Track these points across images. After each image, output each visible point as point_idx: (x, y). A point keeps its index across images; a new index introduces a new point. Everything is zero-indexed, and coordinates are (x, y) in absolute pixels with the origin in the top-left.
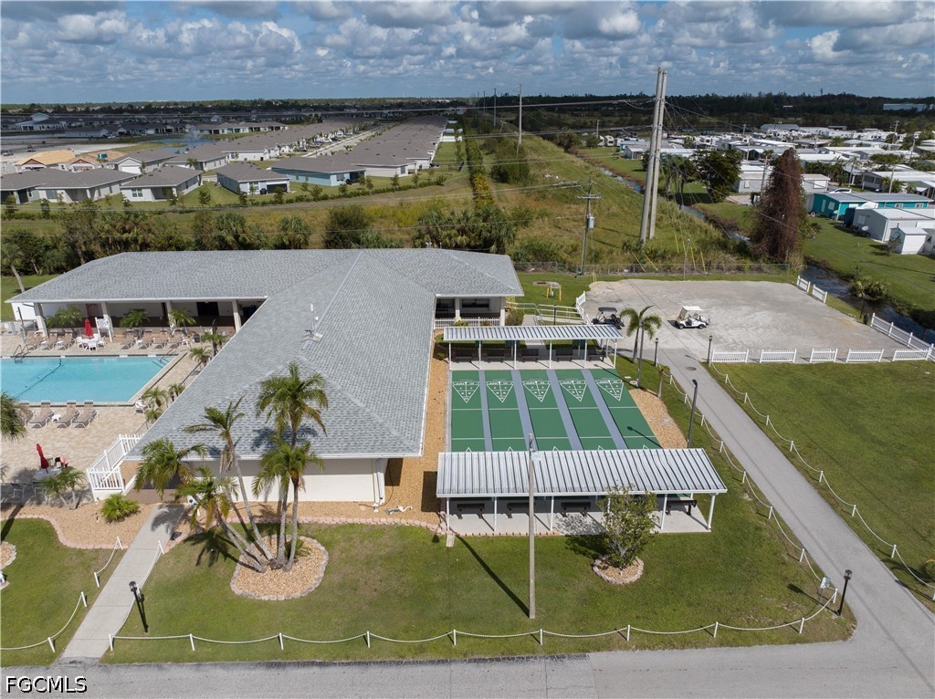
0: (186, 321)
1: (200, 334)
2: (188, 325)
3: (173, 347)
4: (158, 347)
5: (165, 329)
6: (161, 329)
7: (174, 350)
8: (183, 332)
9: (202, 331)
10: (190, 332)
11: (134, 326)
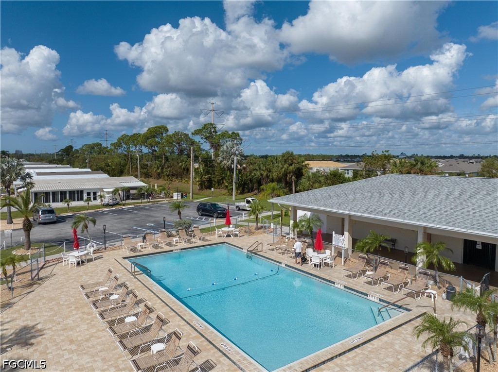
0: (439, 263)
1: (458, 289)
2: (441, 269)
3: (410, 295)
4: (389, 289)
5: (409, 266)
6: (402, 265)
7: (409, 300)
8: (434, 278)
9: (460, 284)
10: (443, 282)
11: (368, 252)
